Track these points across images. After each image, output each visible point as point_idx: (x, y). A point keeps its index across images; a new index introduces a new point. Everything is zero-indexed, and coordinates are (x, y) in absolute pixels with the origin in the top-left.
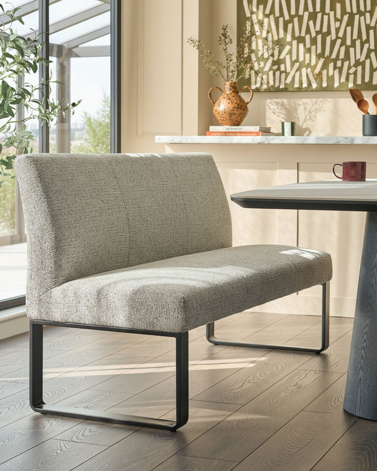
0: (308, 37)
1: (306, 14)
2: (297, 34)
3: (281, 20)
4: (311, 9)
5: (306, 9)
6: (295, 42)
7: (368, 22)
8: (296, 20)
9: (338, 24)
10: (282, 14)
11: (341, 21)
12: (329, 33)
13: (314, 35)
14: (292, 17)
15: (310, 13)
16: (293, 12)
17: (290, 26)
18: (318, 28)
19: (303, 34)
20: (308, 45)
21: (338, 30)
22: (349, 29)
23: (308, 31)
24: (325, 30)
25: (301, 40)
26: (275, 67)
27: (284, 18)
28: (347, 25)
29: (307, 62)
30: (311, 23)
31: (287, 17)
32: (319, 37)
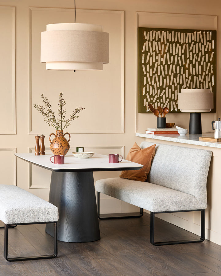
0: (173, 86)
1: (173, 74)
2: (168, 84)
3: (161, 77)
4: (175, 72)
5: (172, 72)
6: (167, 88)
7: (200, 80)
8: (168, 77)
9: (187, 80)
10: (161, 74)
11: (188, 79)
12: (183, 84)
13: (176, 85)
14: (166, 76)
15: (174, 74)
16: (166, 73)
17: (165, 80)
18: (178, 82)
19: (171, 84)
20: (173, 90)
21: (187, 83)
22: (192, 82)
23: (173, 83)
24: (181, 83)
25: (170, 87)
26: (158, 101)
27: (162, 76)
28: (191, 81)
29: (173, 98)
30: (175, 79)
31: (164, 76)
32: (178, 86)
